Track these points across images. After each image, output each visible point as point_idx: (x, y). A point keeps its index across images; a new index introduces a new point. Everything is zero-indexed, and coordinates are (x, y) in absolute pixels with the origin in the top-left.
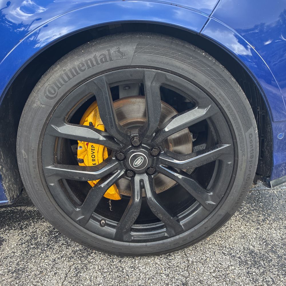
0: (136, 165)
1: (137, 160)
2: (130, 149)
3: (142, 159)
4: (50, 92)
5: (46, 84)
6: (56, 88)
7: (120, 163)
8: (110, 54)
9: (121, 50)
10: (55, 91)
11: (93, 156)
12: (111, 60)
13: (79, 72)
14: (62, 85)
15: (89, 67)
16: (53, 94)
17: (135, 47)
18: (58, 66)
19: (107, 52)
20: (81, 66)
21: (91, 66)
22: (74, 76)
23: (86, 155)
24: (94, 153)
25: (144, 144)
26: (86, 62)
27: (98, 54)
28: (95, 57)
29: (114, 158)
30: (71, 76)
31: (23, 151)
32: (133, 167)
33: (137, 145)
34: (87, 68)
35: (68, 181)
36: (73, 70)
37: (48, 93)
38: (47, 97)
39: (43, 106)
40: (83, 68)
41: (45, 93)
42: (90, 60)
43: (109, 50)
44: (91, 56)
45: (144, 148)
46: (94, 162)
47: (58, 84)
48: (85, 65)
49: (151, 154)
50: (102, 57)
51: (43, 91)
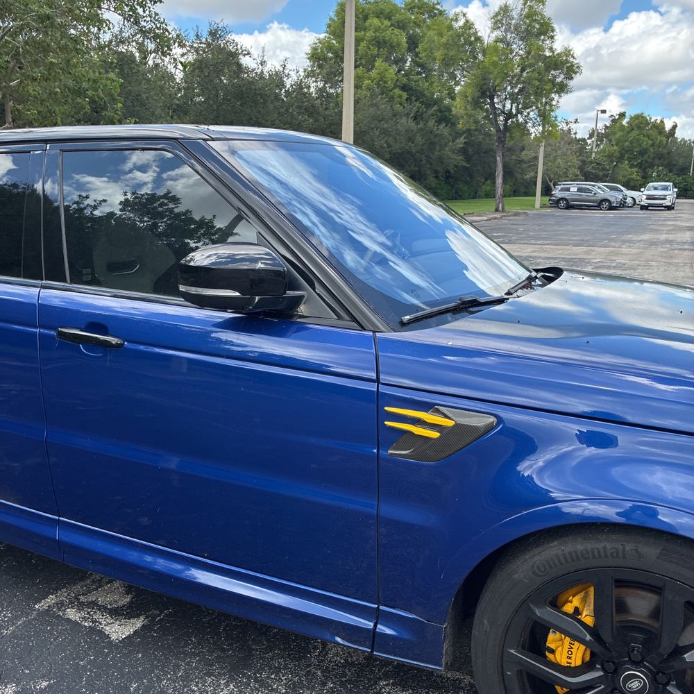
0: (630, 688)
1: (633, 682)
2: (625, 663)
3: (640, 682)
4: (539, 568)
5: (537, 558)
6: (547, 567)
7: (607, 677)
8: (624, 550)
9: (639, 550)
10: (545, 570)
11: (570, 653)
12: (624, 557)
13: (581, 558)
14: (555, 565)
15: (594, 557)
16: (542, 572)
17: (658, 552)
18: (556, 543)
19: (621, 546)
20: (585, 552)
21: (597, 556)
22: (573, 561)
23: (561, 648)
24: (572, 648)
25: (647, 662)
26: (592, 550)
27: (609, 546)
28: (604, 548)
29: (600, 667)
30: (570, 560)
31: (486, 622)
32: (625, 688)
33: (636, 660)
34: (591, 557)
35: (529, 675)
36: (573, 554)
37: (536, 569)
38: (534, 573)
39: (526, 581)
40: (586, 556)
41: (533, 567)
42: (597, 549)
43: (623, 546)
44: (600, 546)
45: (645, 667)
46: (569, 661)
47: (552, 564)
48: (590, 553)
49: (655, 679)
50: (613, 550)
51: (531, 564)
